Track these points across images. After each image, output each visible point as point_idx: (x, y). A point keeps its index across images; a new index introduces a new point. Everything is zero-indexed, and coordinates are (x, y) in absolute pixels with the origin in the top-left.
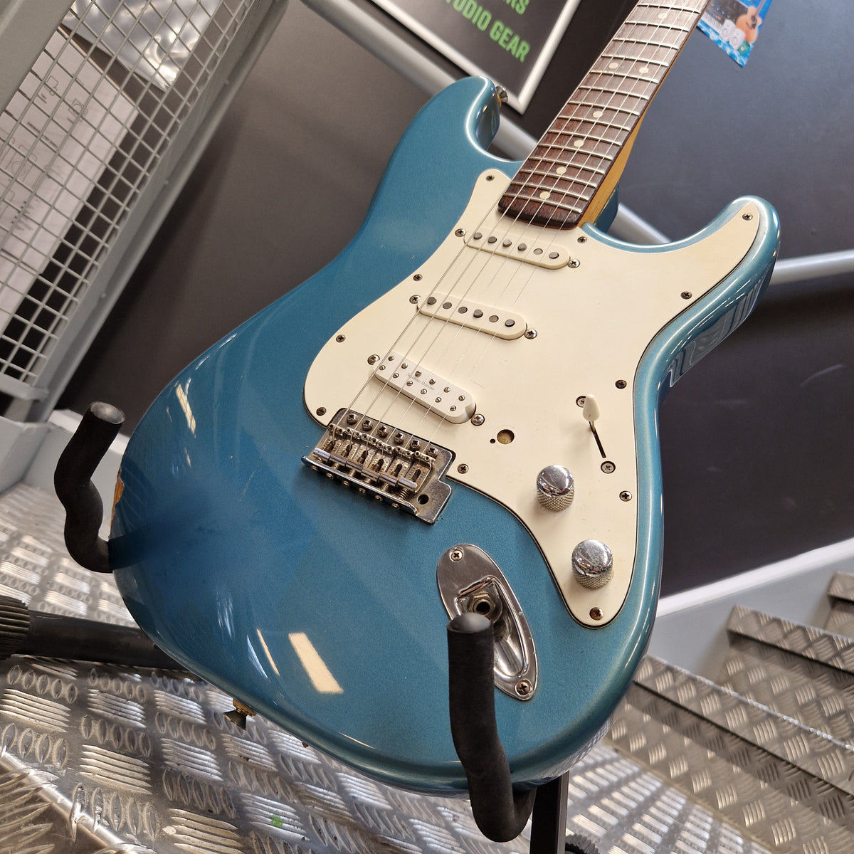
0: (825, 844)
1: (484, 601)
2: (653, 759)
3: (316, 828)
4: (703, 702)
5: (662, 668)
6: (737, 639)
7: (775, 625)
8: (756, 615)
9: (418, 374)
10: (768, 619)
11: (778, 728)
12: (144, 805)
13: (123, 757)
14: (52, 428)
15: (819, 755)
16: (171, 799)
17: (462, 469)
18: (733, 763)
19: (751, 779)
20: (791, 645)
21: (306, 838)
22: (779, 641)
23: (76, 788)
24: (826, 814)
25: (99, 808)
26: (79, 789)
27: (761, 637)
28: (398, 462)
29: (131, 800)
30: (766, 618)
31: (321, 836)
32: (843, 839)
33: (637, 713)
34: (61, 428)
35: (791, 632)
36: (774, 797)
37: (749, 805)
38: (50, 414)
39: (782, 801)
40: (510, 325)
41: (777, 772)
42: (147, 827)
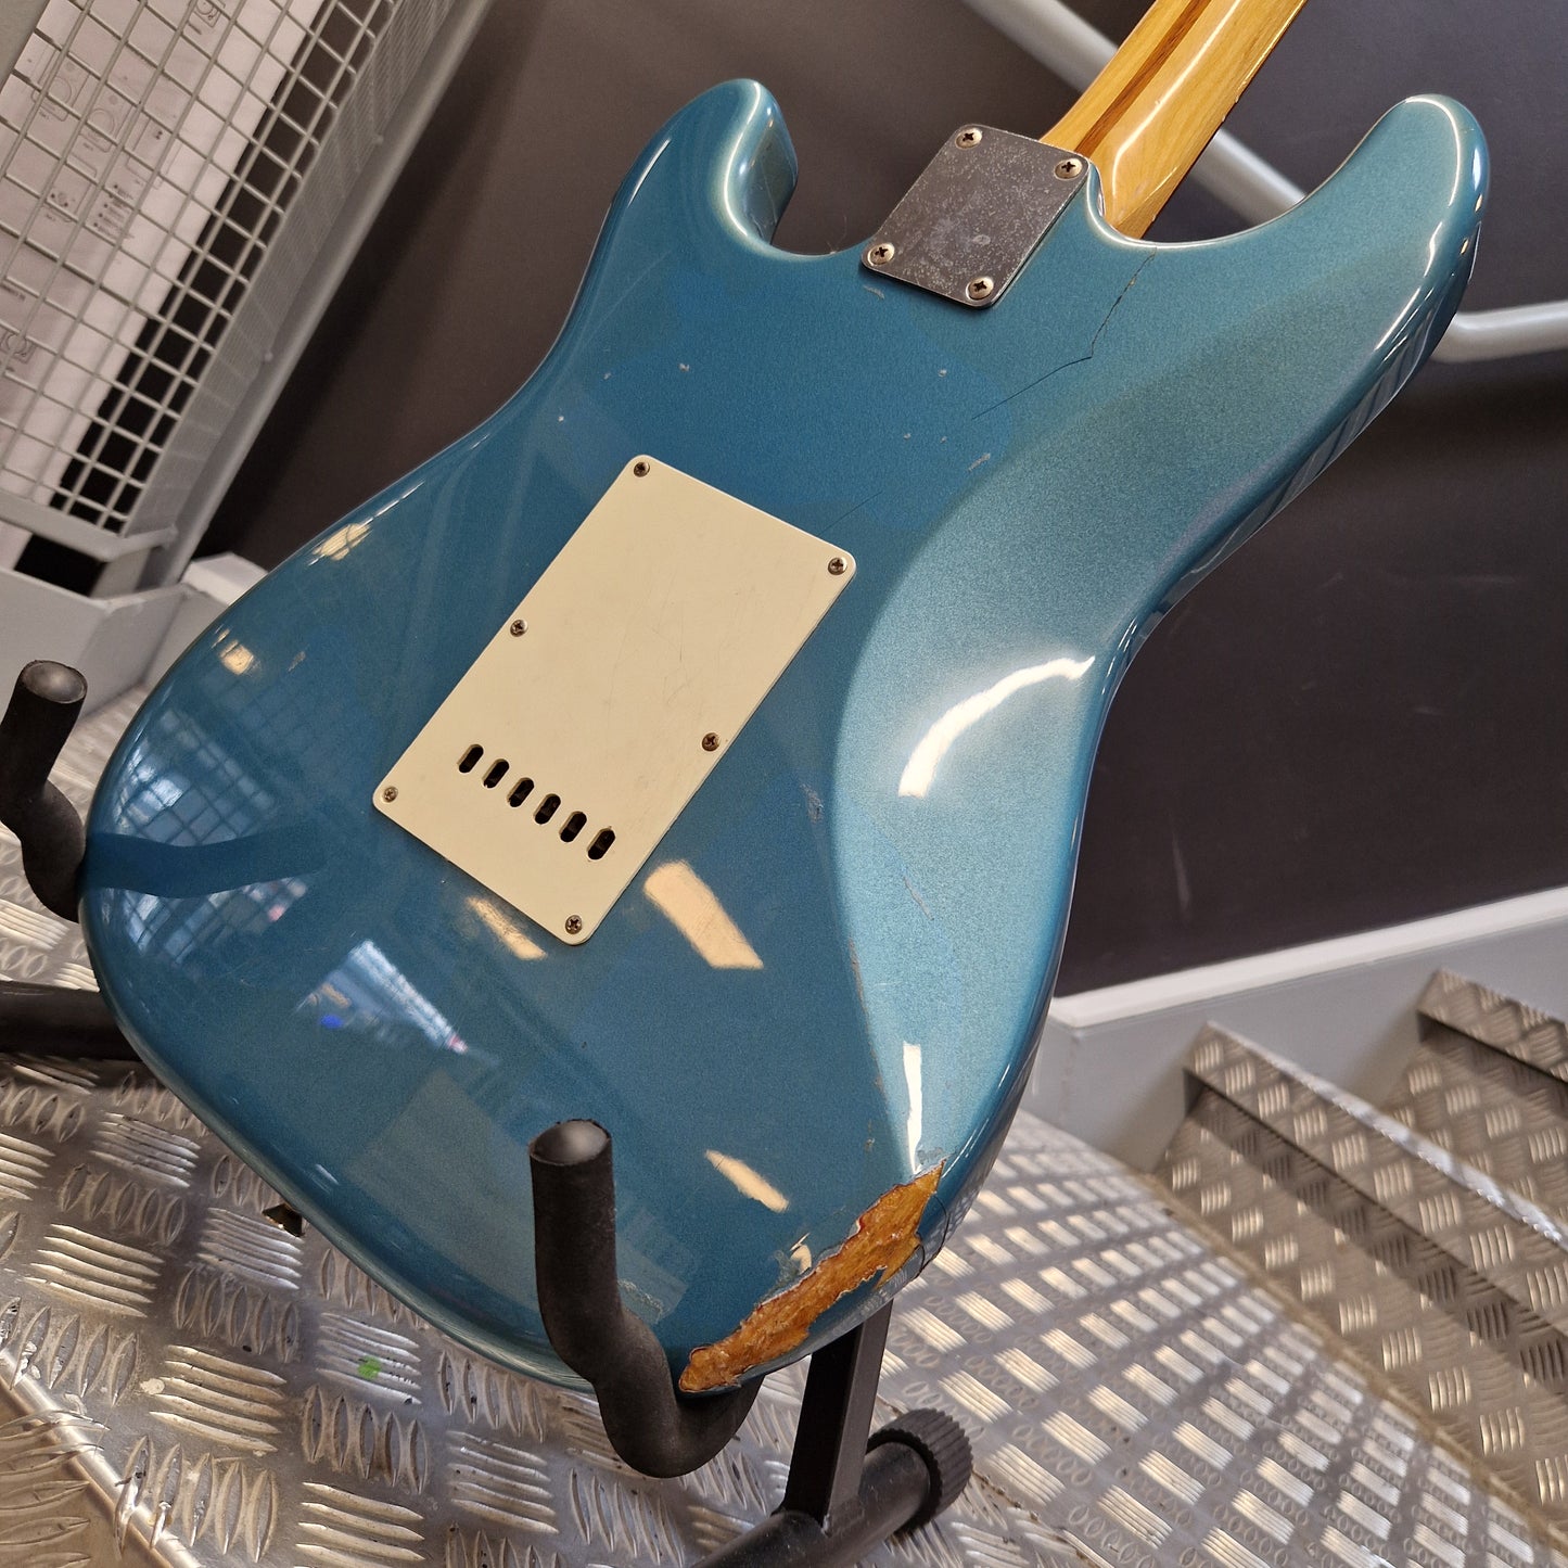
0: (1519, 1422)
2: (1238, 1229)
3: (444, 1379)
4: (1337, 1147)
5: (1272, 1076)
6: (1434, 1031)
7: (1507, 1013)
8: (1476, 990)
10: (1496, 999)
11: (1464, 1208)
12: (123, 1338)
13: (119, 1247)
14: (189, 593)
15: (1533, 1267)
16: (179, 1326)
18: (1378, 1257)
19: (1407, 1290)
20: (1532, 1053)
21: (414, 1400)
22: (1511, 1043)
23: (6, 1307)
24: (1530, 1367)
25: (32, 1347)
26: (9, 1311)
27: (1478, 1032)
29: (101, 1329)
30: (1493, 998)
31: (446, 1396)
32: (1553, 1417)
33: (1221, 1148)
34: (204, 594)
35: (1536, 1028)
36: (1442, 1326)
37: (1396, 1334)
38: (186, 568)
39: (1455, 1336)
41: (1454, 1285)
42: (110, 1381)
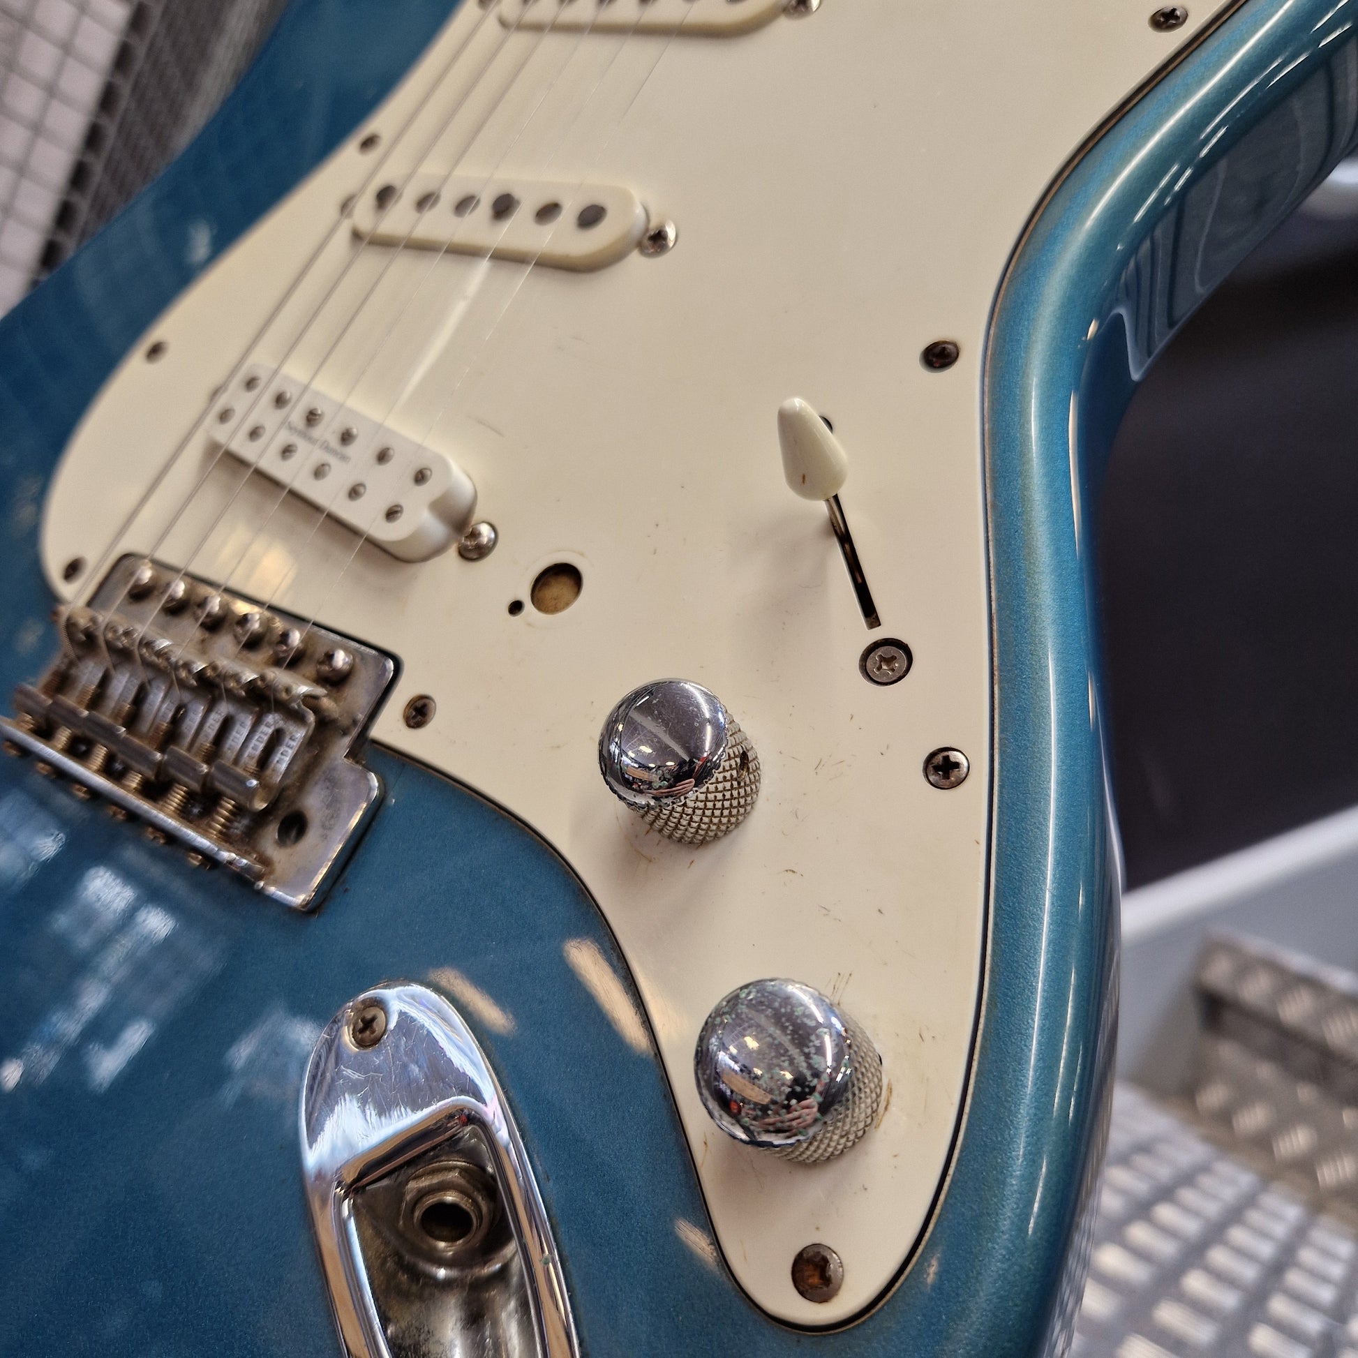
1: (450, 1198)
9: (312, 417)
17: (419, 713)
28: (224, 709)
40: (591, 217)
